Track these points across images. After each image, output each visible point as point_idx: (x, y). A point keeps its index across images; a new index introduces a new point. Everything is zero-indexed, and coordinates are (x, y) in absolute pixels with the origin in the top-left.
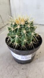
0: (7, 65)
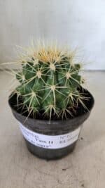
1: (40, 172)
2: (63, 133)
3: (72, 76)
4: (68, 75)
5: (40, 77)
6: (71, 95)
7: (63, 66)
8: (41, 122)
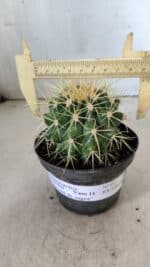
0: (43, 237)
1: (63, 235)
2: (106, 182)
3: (114, 115)
4: (109, 115)
5: (77, 120)
6: (114, 137)
7: (102, 106)
8: (81, 172)
